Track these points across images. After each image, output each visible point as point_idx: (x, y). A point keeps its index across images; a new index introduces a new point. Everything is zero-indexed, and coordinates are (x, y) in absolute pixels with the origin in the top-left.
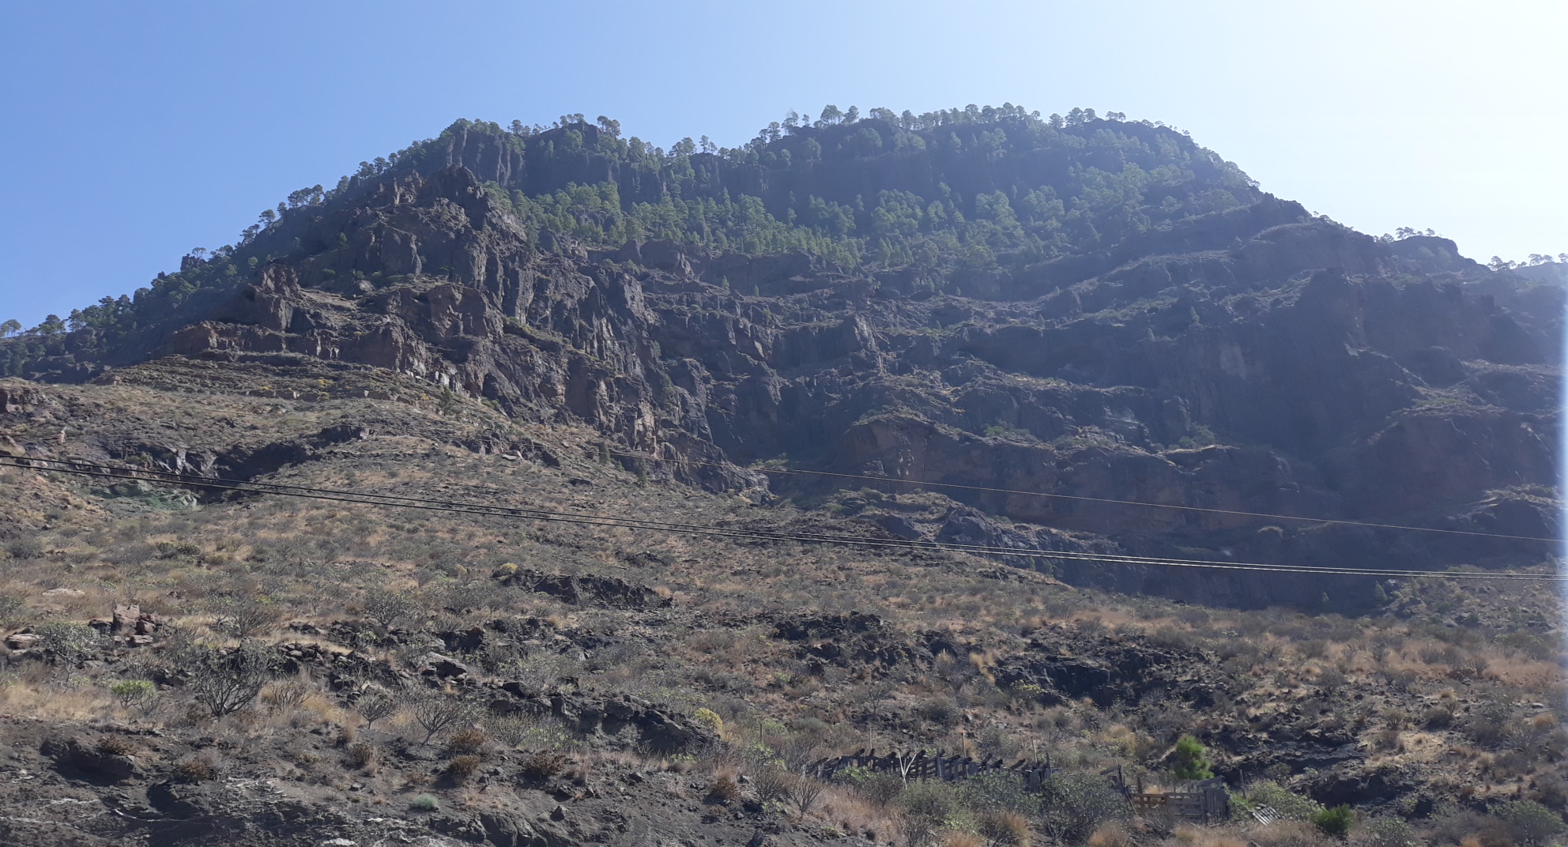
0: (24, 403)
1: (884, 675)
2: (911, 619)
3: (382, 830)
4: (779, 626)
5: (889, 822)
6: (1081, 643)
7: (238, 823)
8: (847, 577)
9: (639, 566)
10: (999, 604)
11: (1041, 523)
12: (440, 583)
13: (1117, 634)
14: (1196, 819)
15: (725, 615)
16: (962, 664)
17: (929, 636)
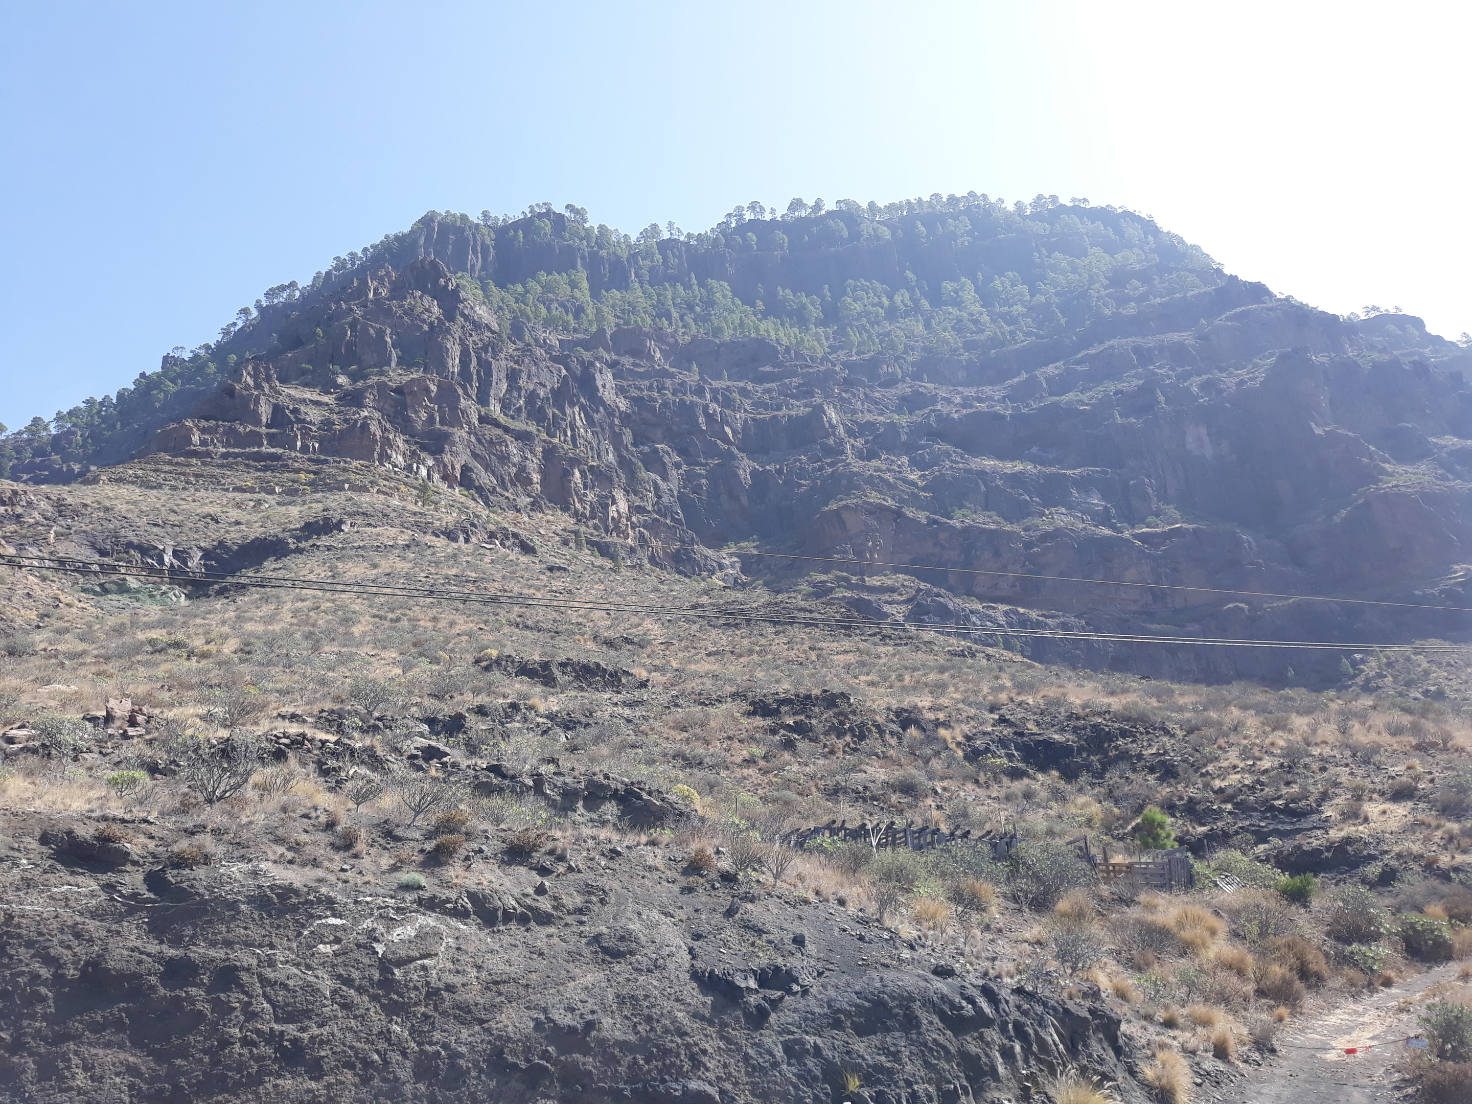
0: (13, 505)
1: (855, 750)
2: (881, 696)
3: (372, 909)
4: (752, 703)
5: (860, 890)
6: (1048, 719)
7: (233, 905)
8: (818, 656)
9: (616, 649)
10: (967, 681)
11: (1008, 603)
12: (423, 670)
13: (1084, 709)
14: (1161, 887)
15: (700, 694)
16: (931, 739)
17: (898, 713)
